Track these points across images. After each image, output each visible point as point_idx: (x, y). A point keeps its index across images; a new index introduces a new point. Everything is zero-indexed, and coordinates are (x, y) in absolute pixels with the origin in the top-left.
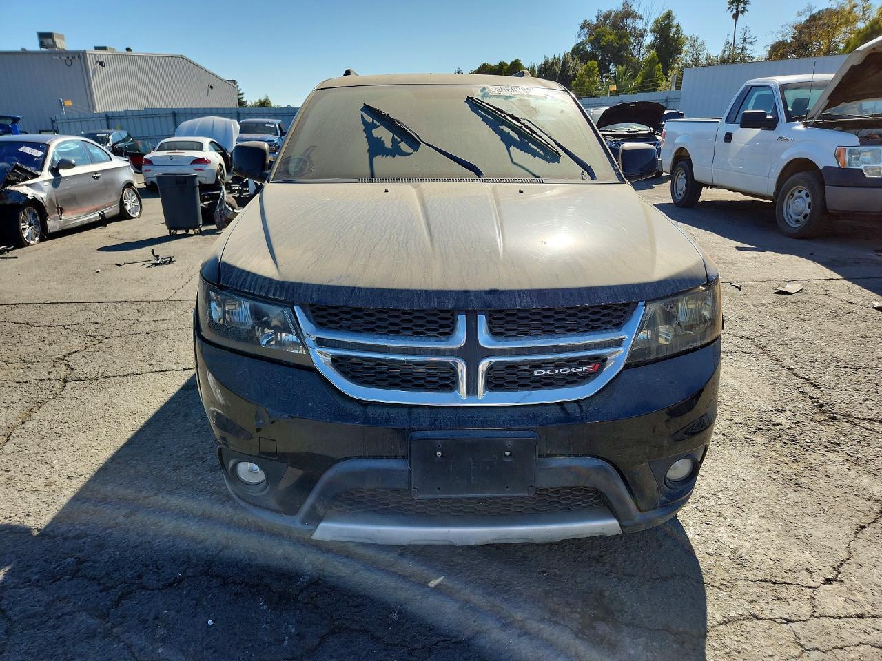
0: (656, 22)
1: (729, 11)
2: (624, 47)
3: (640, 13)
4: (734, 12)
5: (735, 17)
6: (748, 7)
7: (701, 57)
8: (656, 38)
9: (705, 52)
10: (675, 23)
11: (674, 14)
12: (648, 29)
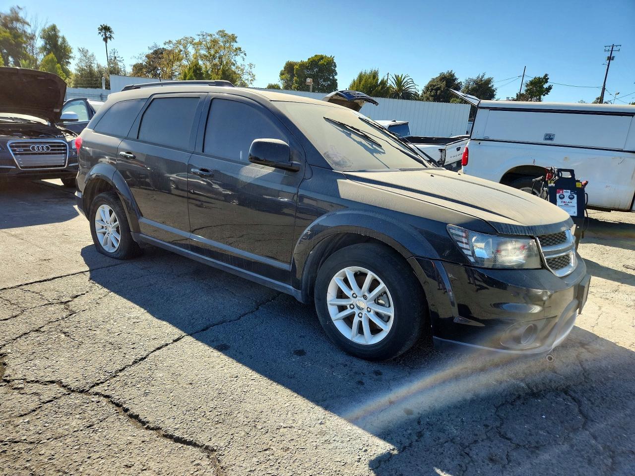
0: (44, 30)
1: (100, 35)
2: (19, 45)
3: (28, 20)
4: (104, 36)
5: (105, 40)
6: (112, 35)
7: (93, 65)
8: (46, 43)
9: (95, 62)
10: (60, 34)
11: (58, 27)
12: (37, 34)
